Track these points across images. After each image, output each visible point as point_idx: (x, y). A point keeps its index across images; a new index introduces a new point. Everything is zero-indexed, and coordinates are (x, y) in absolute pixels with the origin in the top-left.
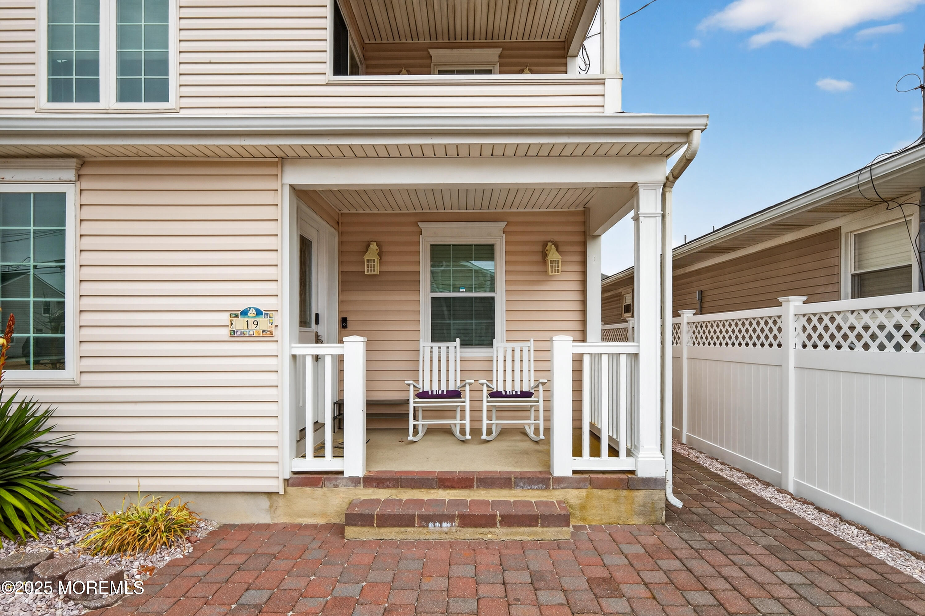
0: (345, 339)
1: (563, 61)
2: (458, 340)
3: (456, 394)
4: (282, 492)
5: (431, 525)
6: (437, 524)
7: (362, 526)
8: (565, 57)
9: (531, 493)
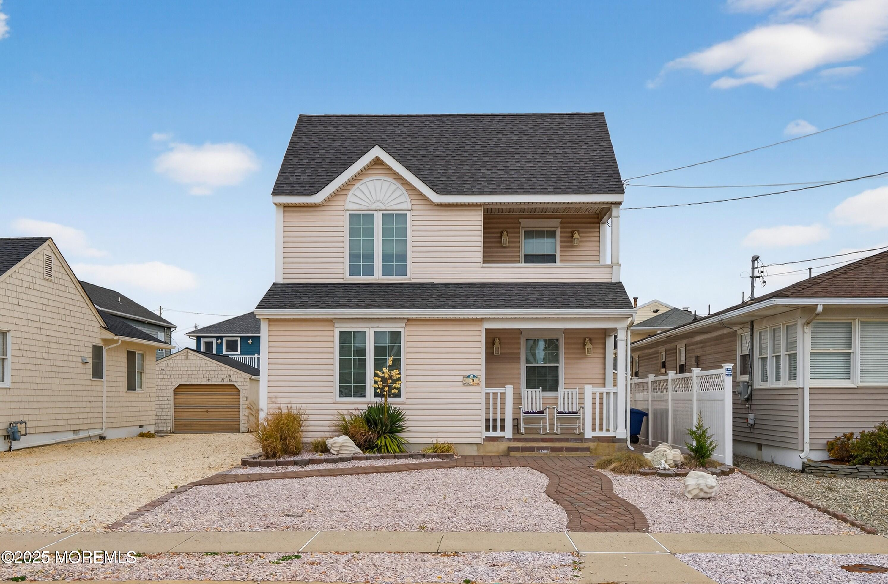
0: (506, 386)
1: (598, 225)
2: (541, 388)
3: (542, 412)
4: (482, 443)
5: (540, 451)
6: (543, 451)
7: (516, 452)
8: (599, 223)
9: (576, 444)
